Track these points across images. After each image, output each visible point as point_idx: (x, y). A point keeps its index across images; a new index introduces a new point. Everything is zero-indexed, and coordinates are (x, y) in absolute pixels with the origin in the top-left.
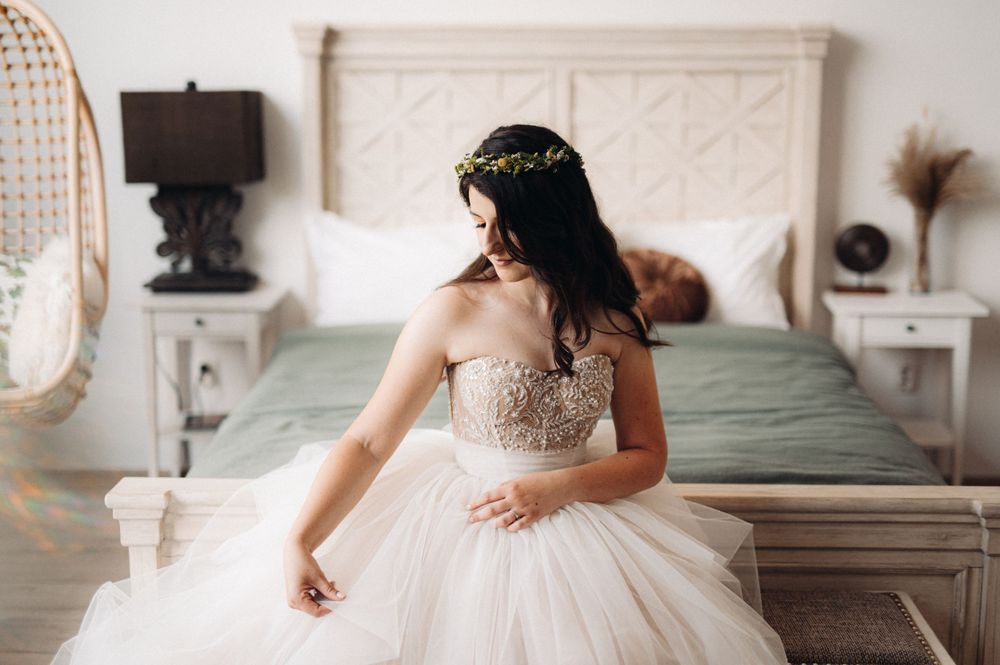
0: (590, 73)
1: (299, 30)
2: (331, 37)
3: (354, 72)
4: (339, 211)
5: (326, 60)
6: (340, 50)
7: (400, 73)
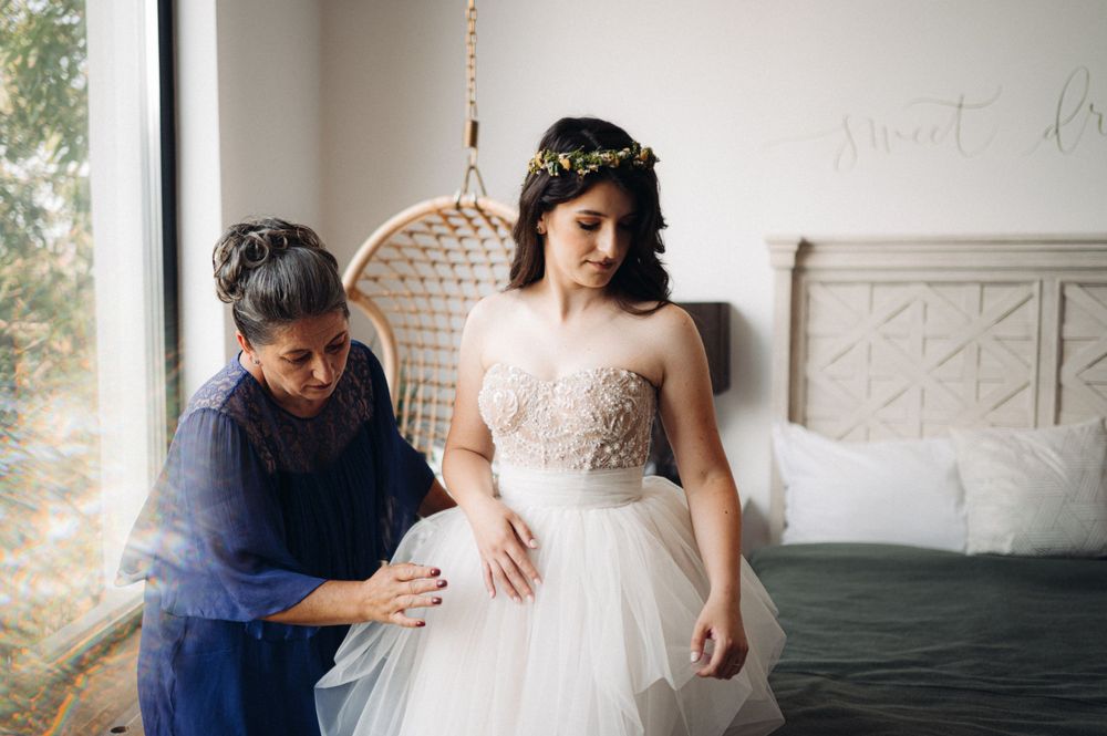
0: (1081, 285)
1: (773, 244)
2: (804, 249)
3: (823, 284)
4: (804, 423)
5: (798, 272)
6: (812, 262)
7: (873, 284)
